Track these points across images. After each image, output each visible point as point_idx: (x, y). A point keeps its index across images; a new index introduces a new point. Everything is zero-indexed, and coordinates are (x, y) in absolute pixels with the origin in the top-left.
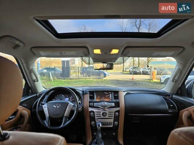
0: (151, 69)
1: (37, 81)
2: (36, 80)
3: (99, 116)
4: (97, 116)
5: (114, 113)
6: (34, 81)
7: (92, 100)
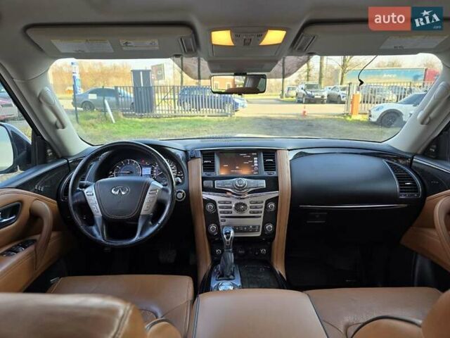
0: (349, 88)
1: (63, 127)
2: (59, 124)
3: (228, 212)
4: (224, 212)
5: (263, 205)
6: (56, 127)
7: (208, 173)
